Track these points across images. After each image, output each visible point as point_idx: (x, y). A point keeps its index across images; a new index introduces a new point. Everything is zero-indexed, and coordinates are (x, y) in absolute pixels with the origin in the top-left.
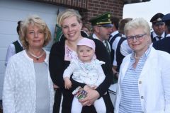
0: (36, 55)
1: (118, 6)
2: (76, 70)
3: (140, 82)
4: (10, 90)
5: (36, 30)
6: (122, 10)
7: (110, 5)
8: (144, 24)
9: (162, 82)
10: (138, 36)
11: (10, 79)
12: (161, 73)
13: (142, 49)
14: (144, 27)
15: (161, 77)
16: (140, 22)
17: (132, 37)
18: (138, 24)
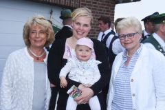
0: (37, 54)
1: (110, 6)
2: (73, 68)
3: (132, 80)
4: (8, 86)
5: (38, 30)
6: (114, 9)
7: (102, 4)
8: (135, 22)
9: (153, 80)
10: (130, 35)
11: (9, 75)
12: (153, 71)
13: (133, 48)
14: (135, 26)
15: (153, 75)
16: (131, 21)
17: (124, 36)
18: (130, 23)
